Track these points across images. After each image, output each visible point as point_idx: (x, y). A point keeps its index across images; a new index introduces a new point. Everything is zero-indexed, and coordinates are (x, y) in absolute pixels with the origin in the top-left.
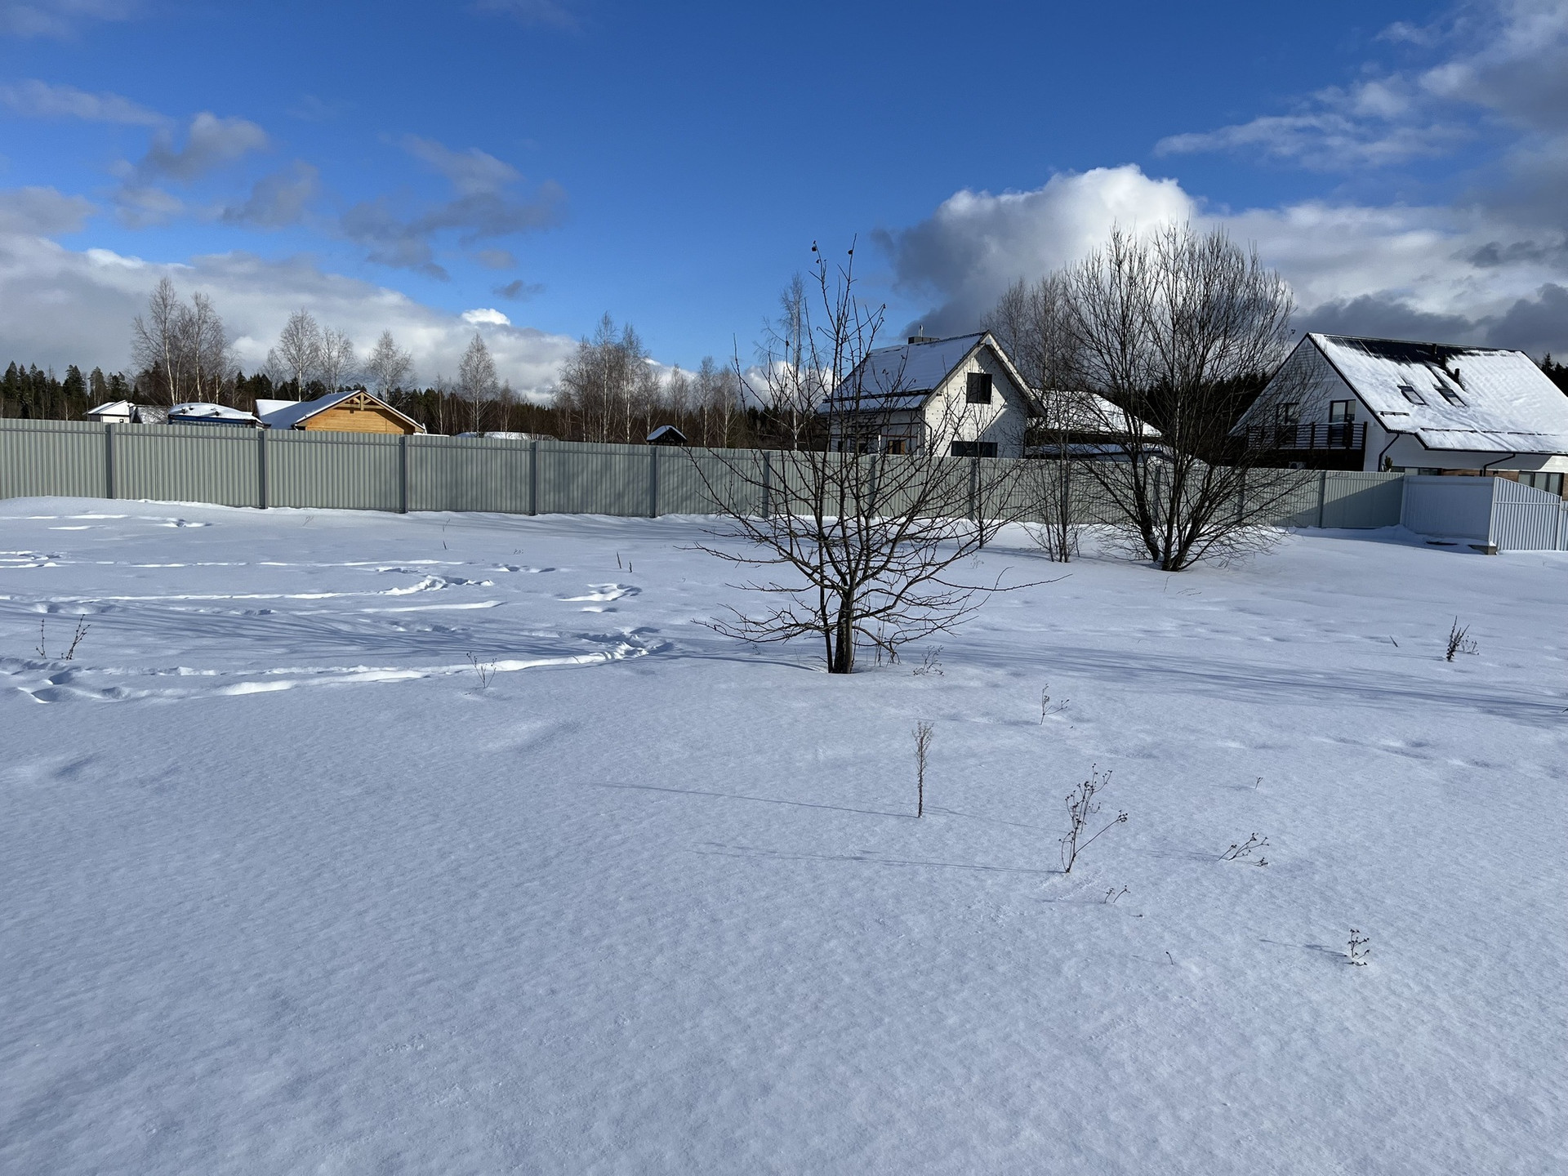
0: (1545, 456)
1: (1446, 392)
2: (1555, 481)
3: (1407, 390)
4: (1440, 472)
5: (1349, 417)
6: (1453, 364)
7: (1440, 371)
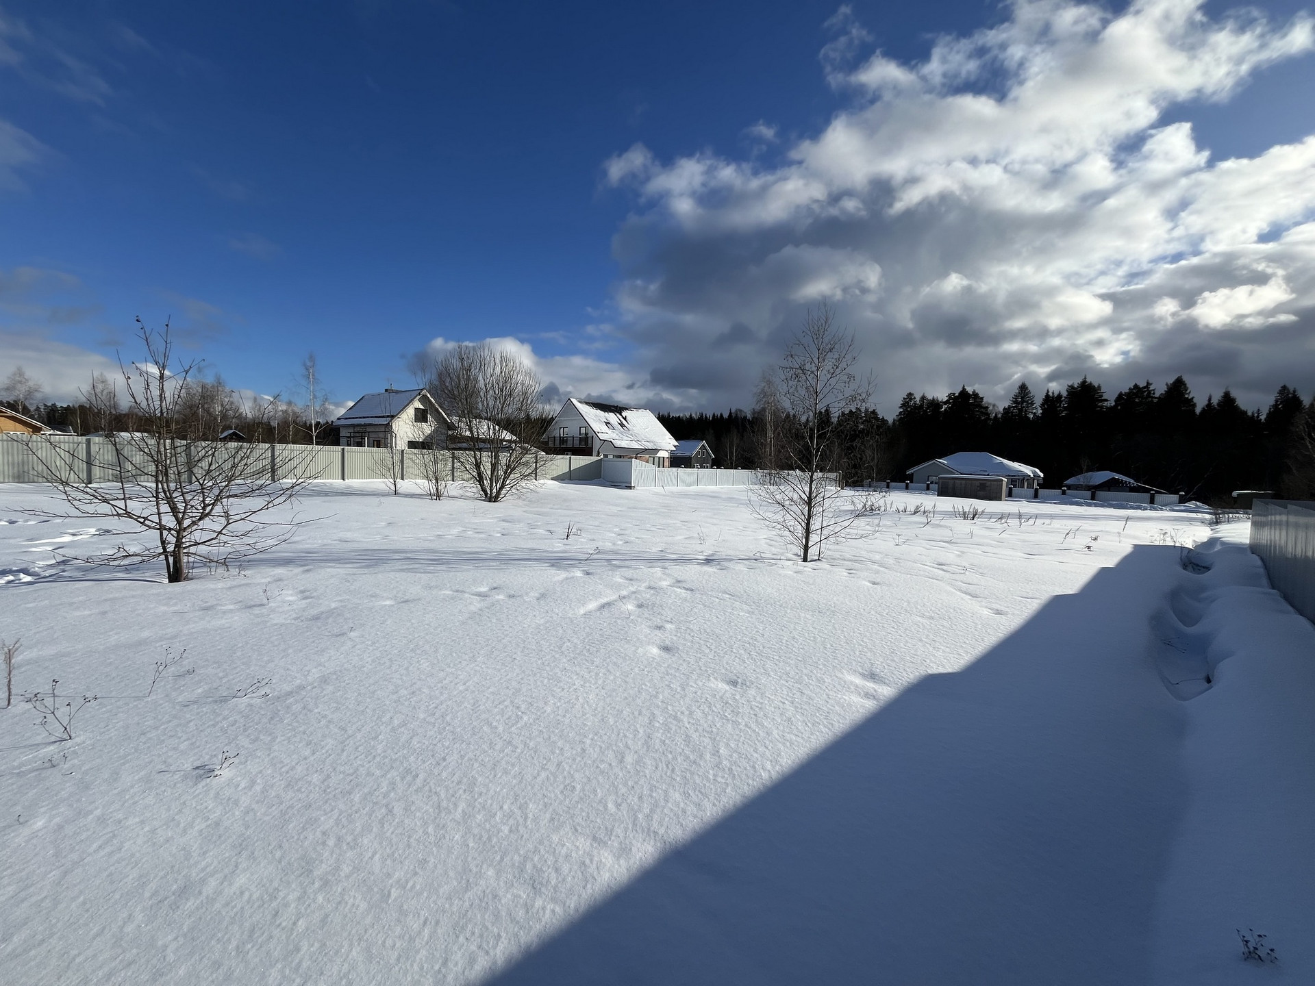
0: (657, 451)
1: (622, 425)
2: (662, 459)
3: (607, 423)
4: (620, 457)
5: (586, 434)
6: (624, 414)
7: (620, 417)
